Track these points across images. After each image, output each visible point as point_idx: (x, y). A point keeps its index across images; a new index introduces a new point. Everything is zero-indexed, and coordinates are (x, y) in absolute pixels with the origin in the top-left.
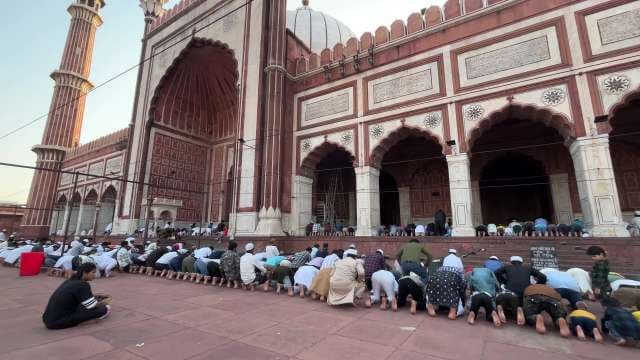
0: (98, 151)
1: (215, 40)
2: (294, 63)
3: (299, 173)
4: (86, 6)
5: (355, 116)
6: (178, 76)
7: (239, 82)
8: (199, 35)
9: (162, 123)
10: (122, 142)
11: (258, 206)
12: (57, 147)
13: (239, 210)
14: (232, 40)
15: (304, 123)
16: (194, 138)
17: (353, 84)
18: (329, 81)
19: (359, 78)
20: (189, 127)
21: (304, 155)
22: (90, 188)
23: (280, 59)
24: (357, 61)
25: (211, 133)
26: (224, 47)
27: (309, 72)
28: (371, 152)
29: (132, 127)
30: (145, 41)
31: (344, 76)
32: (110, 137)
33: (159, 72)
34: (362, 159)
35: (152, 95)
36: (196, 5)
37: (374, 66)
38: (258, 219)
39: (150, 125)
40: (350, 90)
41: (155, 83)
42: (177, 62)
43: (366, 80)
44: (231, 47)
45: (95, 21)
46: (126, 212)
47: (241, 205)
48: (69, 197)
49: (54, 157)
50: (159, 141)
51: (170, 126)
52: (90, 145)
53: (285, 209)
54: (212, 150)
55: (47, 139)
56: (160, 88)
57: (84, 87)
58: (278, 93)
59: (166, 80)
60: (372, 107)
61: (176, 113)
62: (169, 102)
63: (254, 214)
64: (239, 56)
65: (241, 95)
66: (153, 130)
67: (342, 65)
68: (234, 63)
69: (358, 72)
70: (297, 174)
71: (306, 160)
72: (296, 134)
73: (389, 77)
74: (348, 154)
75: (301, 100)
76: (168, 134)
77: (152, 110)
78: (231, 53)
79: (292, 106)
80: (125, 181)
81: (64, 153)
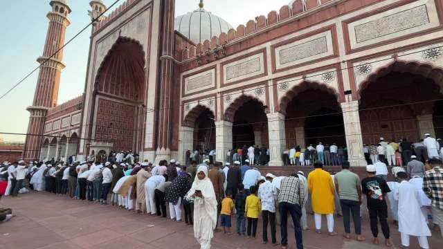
0: (66, 110)
1: (132, 38)
2: (180, 53)
3: (183, 125)
4: (59, 13)
5: (215, 88)
6: (113, 60)
7: (145, 67)
8: (123, 35)
9: (103, 92)
10: (79, 105)
11: (155, 148)
12: (42, 107)
13: (145, 150)
14: (142, 39)
15: (186, 93)
16: (126, 100)
17: (215, 67)
18: (201, 65)
19: (218, 63)
20: (122, 93)
21: (186, 113)
22: (63, 134)
23: (169, 51)
24: (216, 52)
26: (137, 43)
27: (189, 59)
28: (224, 111)
29: (85, 95)
30: (92, 38)
31: (209, 62)
32: (73, 101)
33: (100, 59)
34: (219, 116)
35: (96, 74)
37: (225, 56)
38: (155, 156)
39: (95, 94)
40: (213, 71)
41: (98, 66)
42: (110, 52)
43: (223, 64)
44: (141, 43)
46: (81, 150)
47: (146, 147)
48: (50, 140)
49: (42, 111)
50: (102, 104)
51: (109, 94)
52: (62, 106)
53: (173, 148)
54: (138, 109)
55: (36, 102)
56: (101, 70)
57: (59, 67)
58: (168, 73)
60: (225, 82)
61: (112, 85)
62: (108, 77)
63: (153, 152)
64: (145, 49)
65: (146, 75)
66: (98, 97)
67: (208, 55)
68: (143, 54)
69: (217, 59)
70: (182, 126)
71: (188, 116)
72: (182, 99)
73: (236, 63)
74: (211, 112)
75: (185, 77)
76: (108, 99)
77: (97, 84)
78: (141, 47)
79: (179, 81)
81: (47, 111)
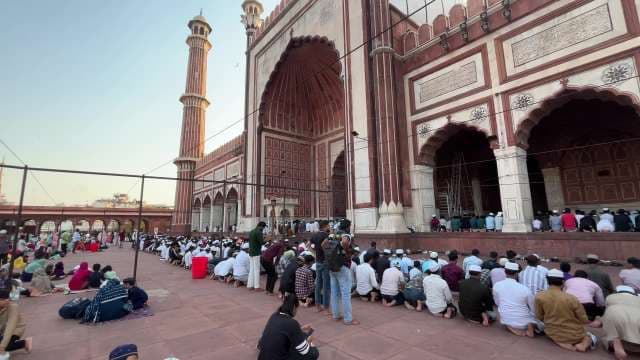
0: (219, 159)
1: (313, 35)
2: (401, 40)
3: (417, 162)
4: (199, 35)
5: (488, 86)
6: (280, 81)
7: (343, 73)
8: (297, 34)
9: (270, 127)
10: (238, 149)
11: (376, 201)
12: (189, 159)
13: (356, 207)
14: (332, 32)
15: (418, 106)
16: (298, 137)
17: (482, 49)
18: (448, 51)
19: (490, 42)
20: (293, 127)
21: (422, 141)
22: (217, 191)
23: (386, 40)
24: (486, 19)
25: (312, 131)
26: (323, 41)
27: (419, 46)
28: (515, 128)
29: (245, 134)
30: (248, 54)
31: (468, 42)
32: (226, 146)
33: (264, 79)
34: (503, 138)
35: (259, 102)
36: (291, 6)
37: (510, 21)
38: (379, 216)
39: (261, 130)
40: (478, 57)
41: (261, 90)
42: (279, 66)
43: (500, 41)
44: (330, 39)
45: (206, 47)
46: (248, 212)
47: (358, 201)
48: (202, 200)
49: (189, 167)
50: (269, 144)
51: (276, 129)
52: (213, 154)
53: (407, 203)
54: (314, 148)
55: (183, 153)
56: (266, 94)
57: (204, 104)
58: (388, 77)
59: (270, 85)
60: (510, 71)
61: (280, 115)
62: (274, 106)
63: (373, 210)
64: (340, 47)
65: (346, 87)
66: (264, 134)
67: (465, 30)
68: (335, 55)
69: (488, 32)
70: (416, 164)
71: (425, 147)
72: (410, 119)
73: (537, 30)
74: (482, 134)
75: (413, 80)
76: (275, 136)
77: (261, 115)
78: (331, 45)
79: (403, 89)
80: (245, 184)
81: (195, 162)
